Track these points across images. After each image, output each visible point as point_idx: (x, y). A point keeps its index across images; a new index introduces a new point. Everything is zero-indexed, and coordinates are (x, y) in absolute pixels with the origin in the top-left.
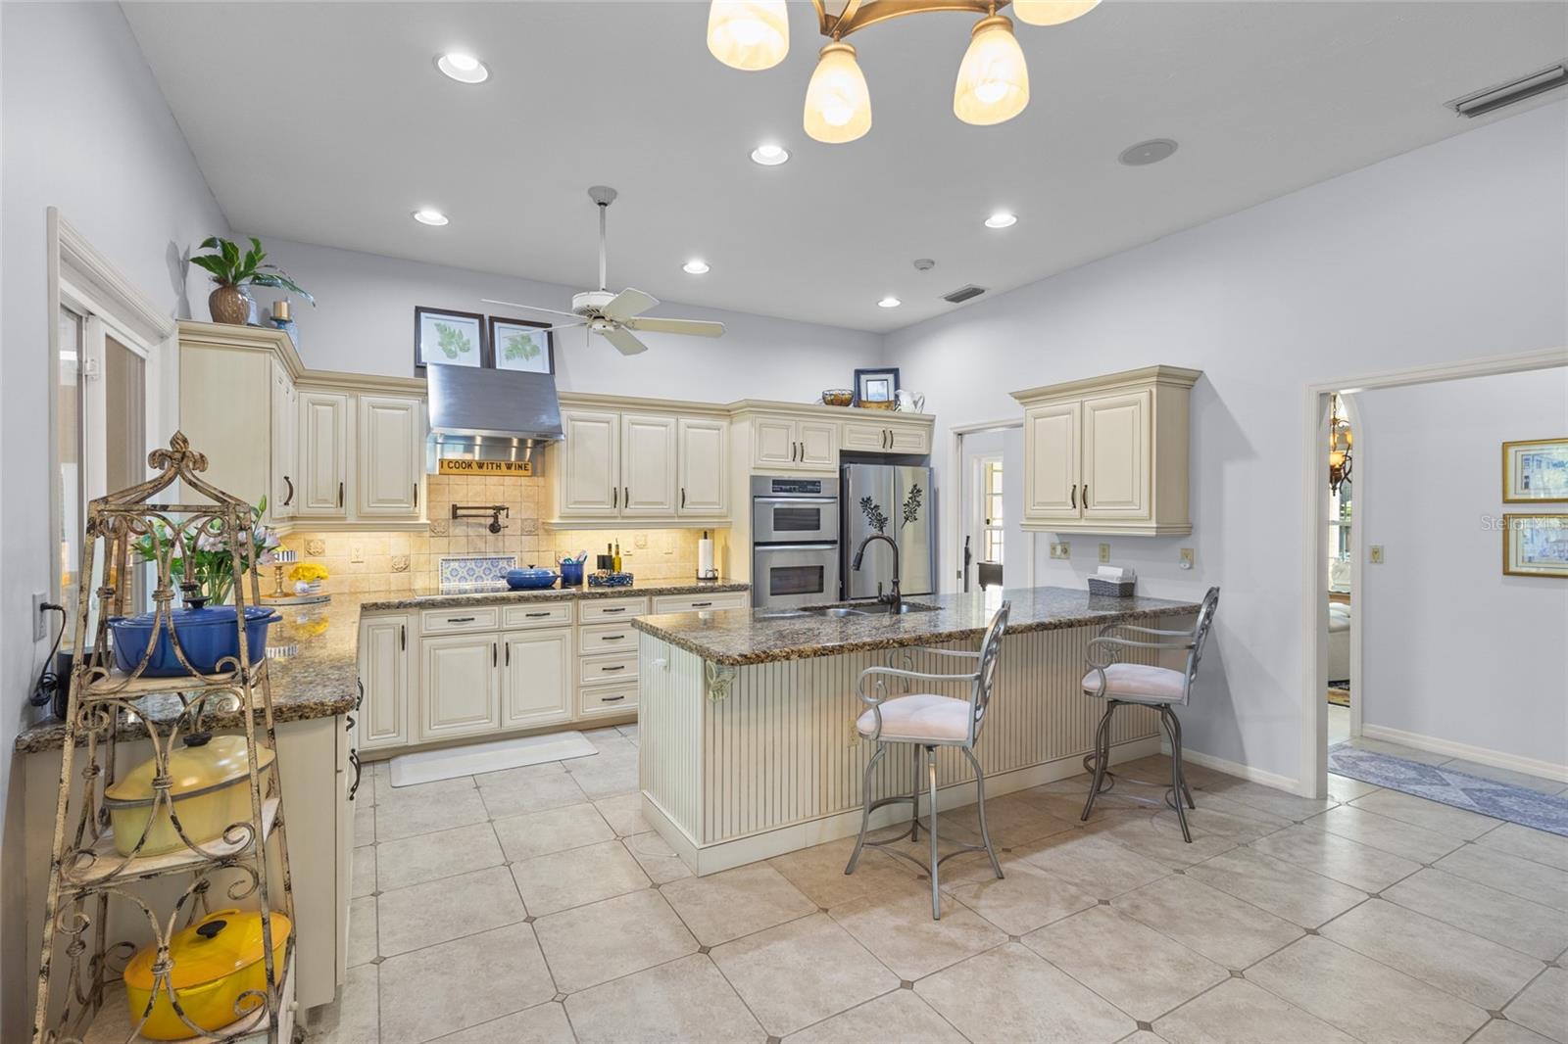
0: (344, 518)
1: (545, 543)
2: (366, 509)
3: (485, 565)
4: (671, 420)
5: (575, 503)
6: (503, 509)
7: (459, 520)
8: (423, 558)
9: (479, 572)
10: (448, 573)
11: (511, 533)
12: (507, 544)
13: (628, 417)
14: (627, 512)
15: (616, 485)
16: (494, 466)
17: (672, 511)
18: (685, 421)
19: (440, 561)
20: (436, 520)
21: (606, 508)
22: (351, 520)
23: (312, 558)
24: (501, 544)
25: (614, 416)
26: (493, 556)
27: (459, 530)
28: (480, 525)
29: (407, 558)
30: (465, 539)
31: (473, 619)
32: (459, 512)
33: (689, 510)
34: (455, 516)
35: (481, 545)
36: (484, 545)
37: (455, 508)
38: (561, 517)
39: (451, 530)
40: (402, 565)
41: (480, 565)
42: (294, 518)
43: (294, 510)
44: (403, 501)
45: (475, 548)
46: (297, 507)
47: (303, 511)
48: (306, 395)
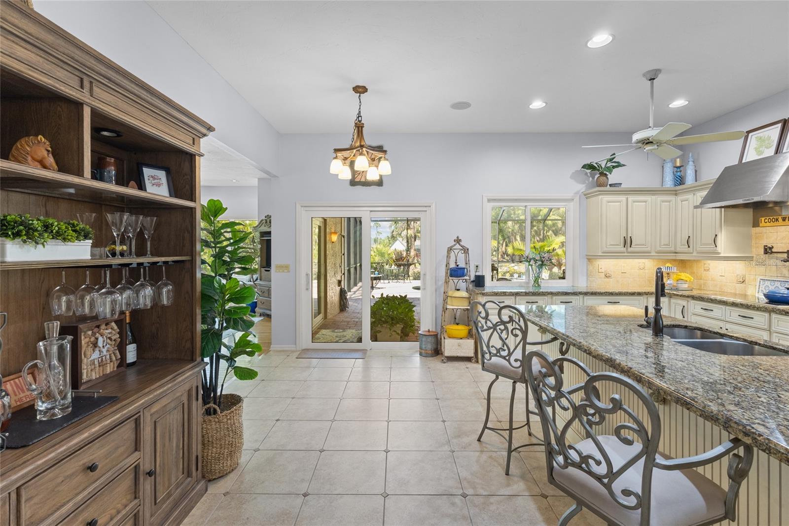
0: (692, 253)
7: (769, 255)
8: (751, 277)
10: (764, 288)
19: (759, 280)
23: (705, 272)
27: (772, 261)
29: (744, 276)
30: (775, 268)
31: (712, 310)
34: (766, 252)
37: (766, 247)
39: (767, 260)
40: (741, 280)
41: (783, 285)
42: (676, 253)
43: (673, 249)
44: (711, 244)
45: (781, 274)
46: (675, 248)
47: (678, 250)
48: (680, 198)
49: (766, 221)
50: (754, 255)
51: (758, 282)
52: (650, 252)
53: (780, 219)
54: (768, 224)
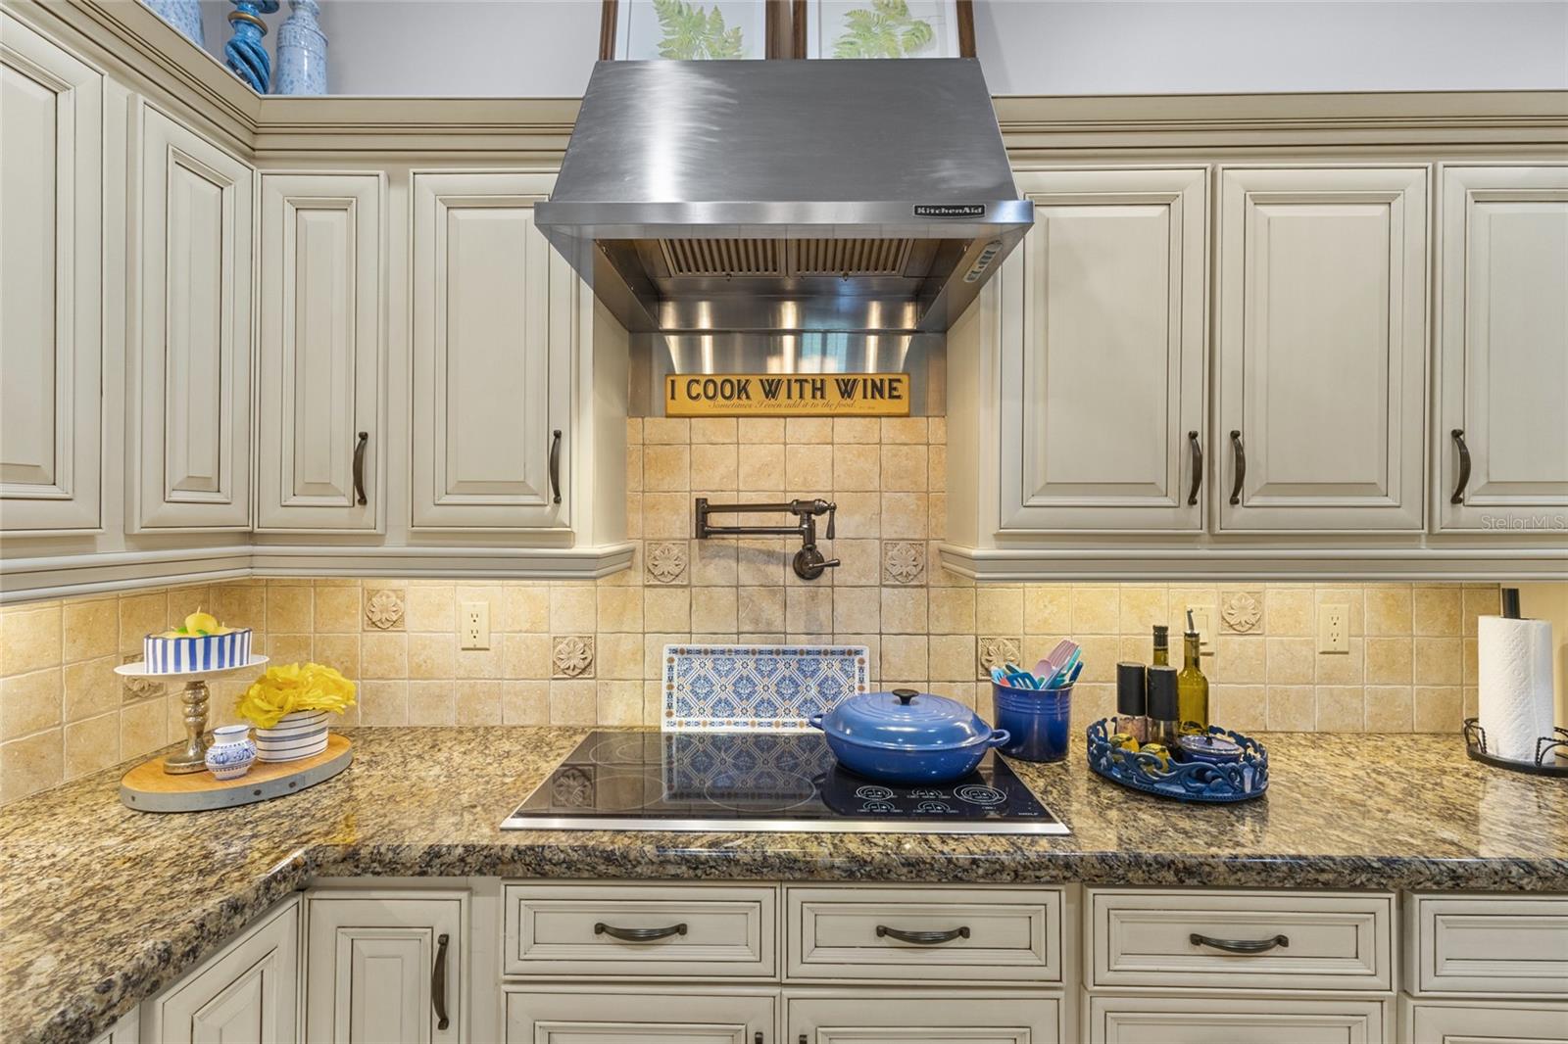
0: (377, 539)
1: (946, 609)
2: (429, 514)
3: (782, 670)
4: (1407, 178)
5: (1052, 487)
6: (821, 511)
7: (714, 542)
8: (627, 644)
9: (766, 688)
10: (688, 688)
11: (850, 581)
12: (840, 609)
13: (1238, 179)
14: (1238, 518)
15: (1198, 424)
16: (808, 388)
17: (1409, 515)
18: (1459, 177)
19: (666, 655)
20: (659, 542)
21: (1166, 509)
22: (395, 545)
23: (376, 635)
24: (824, 612)
25: (1188, 178)
26: (803, 643)
28: (770, 555)
29: (589, 642)
30: (727, 597)
32: (716, 520)
33: (1480, 509)
34: (704, 532)
35: (771, 611)
36: (779, 614)
37: (703, 509)
38: (998, 537)
40: (577, 660)
41: (766, 669)
42: (250, 537)
43: (235, 514)
44: (520, 487)
45: (756, 621)
46: (253, 506)
47: (272, 516)
48: (283, 184)
49: (696, 389)
50: (638, 544)
51: (665, 665)
52: (84, 541)
53: (755, 389)
54: (703, 406)
